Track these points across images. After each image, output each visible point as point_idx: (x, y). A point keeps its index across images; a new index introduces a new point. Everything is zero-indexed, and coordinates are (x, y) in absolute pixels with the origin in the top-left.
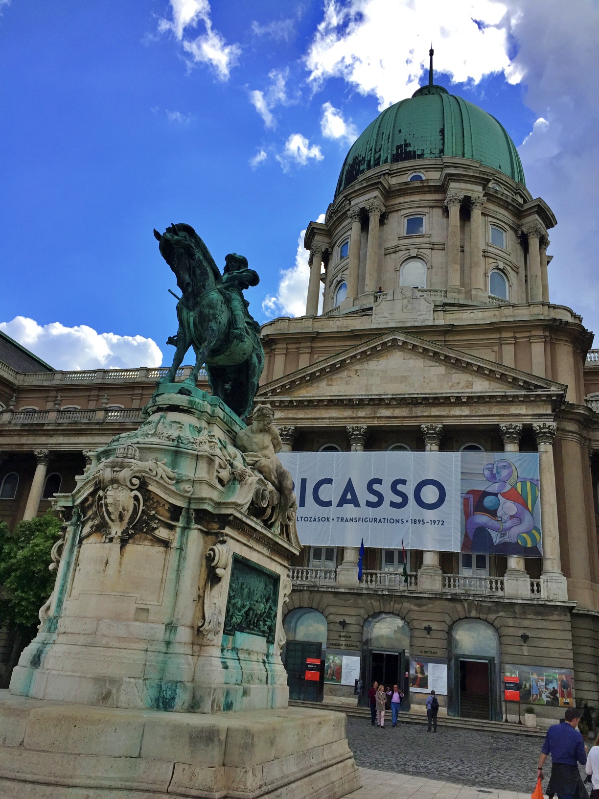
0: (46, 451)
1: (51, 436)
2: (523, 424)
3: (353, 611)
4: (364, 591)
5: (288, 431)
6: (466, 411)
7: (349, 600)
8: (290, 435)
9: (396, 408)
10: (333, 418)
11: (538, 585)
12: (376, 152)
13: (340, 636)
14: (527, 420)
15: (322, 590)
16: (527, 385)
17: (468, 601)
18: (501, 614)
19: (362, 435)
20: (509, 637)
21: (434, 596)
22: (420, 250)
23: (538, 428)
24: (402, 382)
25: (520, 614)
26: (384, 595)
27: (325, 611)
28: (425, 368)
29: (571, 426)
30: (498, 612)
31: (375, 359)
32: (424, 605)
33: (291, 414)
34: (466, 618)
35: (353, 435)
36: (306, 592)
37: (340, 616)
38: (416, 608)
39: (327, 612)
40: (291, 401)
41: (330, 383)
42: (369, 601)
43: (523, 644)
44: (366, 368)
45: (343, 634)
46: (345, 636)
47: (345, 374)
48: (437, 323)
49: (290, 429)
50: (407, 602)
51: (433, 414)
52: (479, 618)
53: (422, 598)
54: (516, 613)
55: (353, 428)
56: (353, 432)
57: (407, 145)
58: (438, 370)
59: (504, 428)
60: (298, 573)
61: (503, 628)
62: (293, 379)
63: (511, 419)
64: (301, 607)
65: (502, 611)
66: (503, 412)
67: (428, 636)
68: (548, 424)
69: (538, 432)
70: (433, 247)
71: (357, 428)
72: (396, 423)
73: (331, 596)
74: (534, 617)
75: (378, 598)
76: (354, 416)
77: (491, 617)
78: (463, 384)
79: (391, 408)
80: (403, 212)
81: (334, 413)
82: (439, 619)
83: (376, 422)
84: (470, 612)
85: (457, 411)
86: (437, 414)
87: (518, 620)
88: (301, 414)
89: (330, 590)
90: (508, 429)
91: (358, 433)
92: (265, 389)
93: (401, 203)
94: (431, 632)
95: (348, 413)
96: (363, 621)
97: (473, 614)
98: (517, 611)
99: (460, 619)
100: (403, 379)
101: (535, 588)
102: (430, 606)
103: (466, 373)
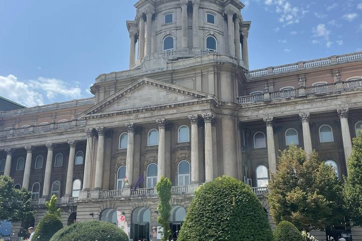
0: (10, 149)
1: (11, 141)
2: (198, 115)
3: (127, 208)
5: (101, 129)
6: (175, 111)
7: (126, 203)
8: (102, 131)
9: (146, 113)
10: (120, 121)
14: (200, 113)
15: (115, 200)
16: (198, 97)
18: (187, 202)
19: (131, 127)
23: (204, 116)
24: (149, 100)
29: (226, 112)
30: (185, 201)
31: (137, 91)
32: (156, 202)
33: (102, 121)
38: (152, 203)
40: (101, 115)
41: (118, 104)
42: (134, 203)
44: (133, 96)
47: (124, 100)
48: (168, 69)
50: (149, 201)
51: (161, 114)
52: (178, 205)
53: (155, 199)
55: (127, 125)
56: (128, 127)
58: (163, 93)
59: (190, 118)
62: (101, 105)
63: (193, 113)
64: (107, 209)
66: (189, 110)
67: (157, 215)
69: (204, 118)
70: (177, 28)
71: (130, 125)
72: (146, 120)
73: (119, 202)
76: (128, 119)
77: (183, 203)
78: (174, 98)
79: (144, 113)
80: (163, 12)
81: (120, 118)
83: (138, 121)
85: (171, 112)
86: (163, 114)
88: (107, 121)
89: (118, 199)
93: (162, 8)
95: (126, 118)
96: (131, 212)
97: (175, 203)
100: (149, 99)
103: (175, 93)
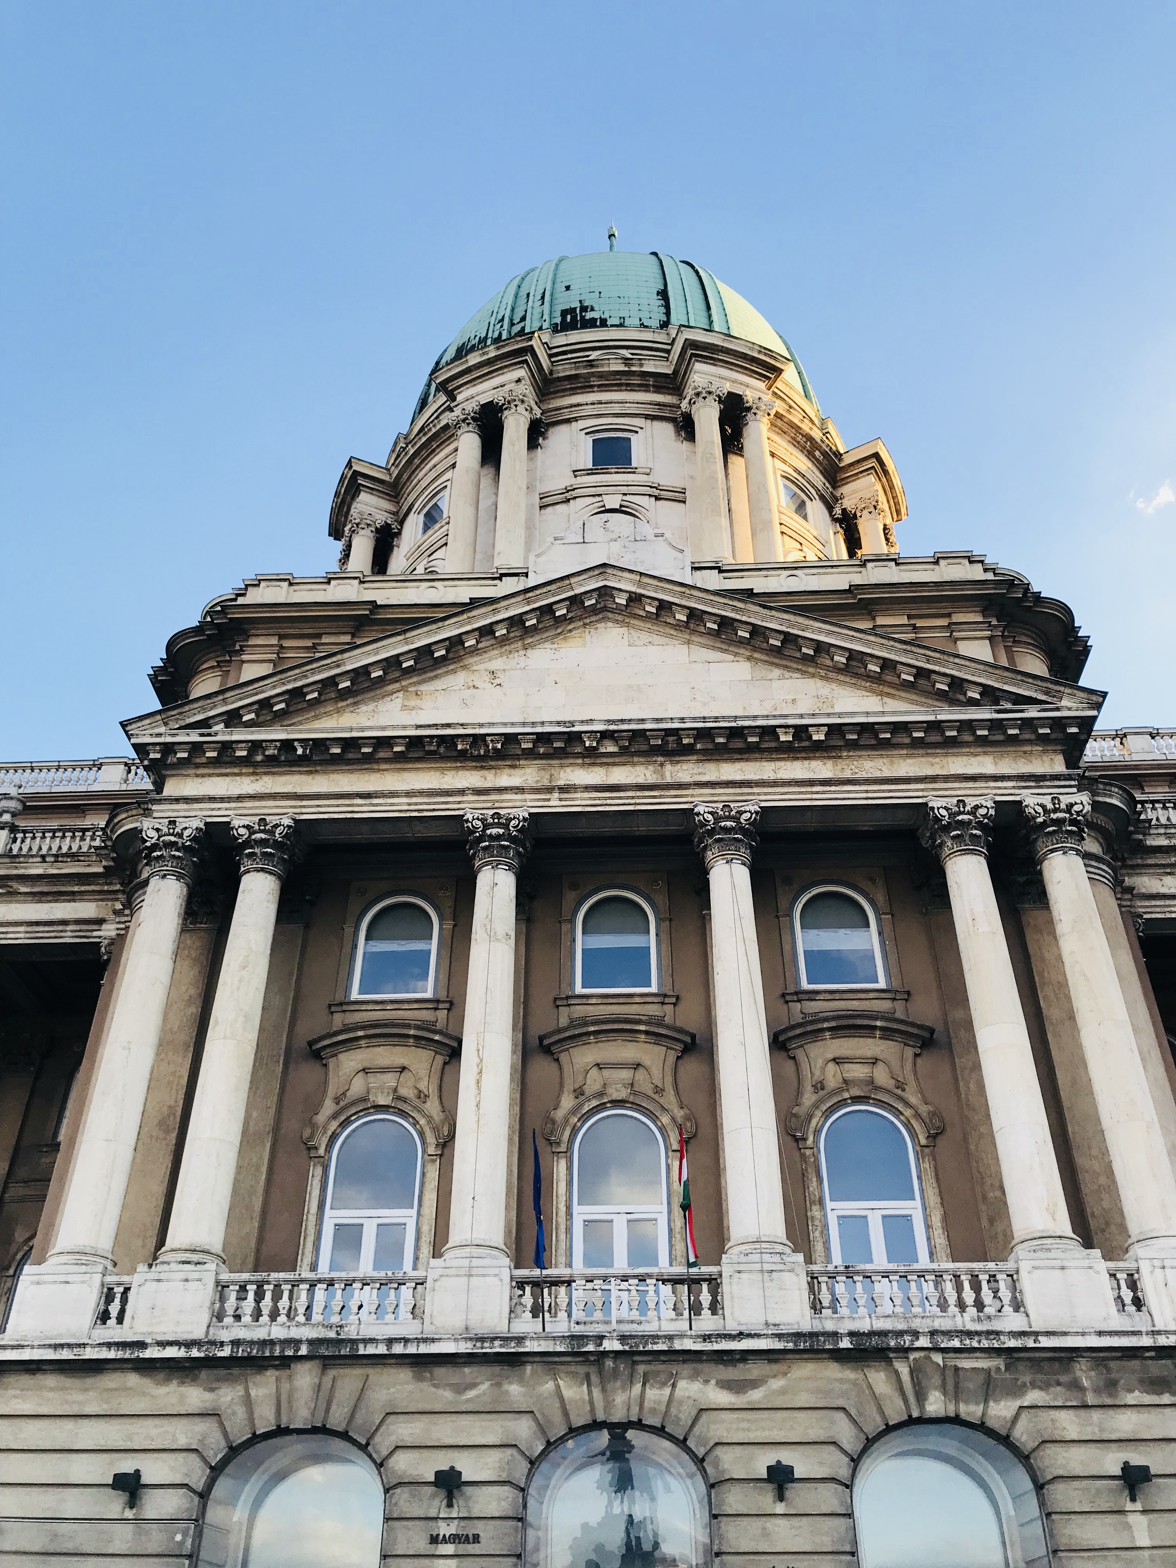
2: (996, 803)
3: (485, 1431)
4: (530, 1346)
5: (272, 832)
6: (821, 769)
7: (473, 1386)
8: (276, 845)
9: (614, 764)
10: (421, 793)
11: (1133, 1285)
12: (512, 324)
13: (434, 1540)
14: (1006, 792)
15: (371, 1350)
16: (990, 696)
17: (913, 1356)
18: (1033, 1397)
19: (510, 838)
20: (1076, 1484)
21: (790, 1346)
22: (628, 498)
23: (1040, 810)
24: (629, 698)
25: (1097, 1391)
26: (605, 1354)
27: (377, 1439)
28: (694, 665)
31: (547, 645)
32: (754, 1384)
34: (911, 1422)
35: (481, 839)
36: (307, 1366)
37: (440, 1454)
38: (723, 1398)
39: (382, 1444)
40: (287, 745)
41: (412, 703)
42: (550, 1385)
43: (1129, 1506)
44: (522, 665)
45: (445, 1529)
46: (455, 1539)
47: (458, 679)
49: (276, 826)
50: (693, 1377)
51: (727, 778)
52: (956, 1420)
53: (746, 1355)
54: (1082, 1389)
55: (483, 821)
56: (484, 831)
57: (584, 309)
58: (729, 671)
59: (944, 812)
60: (277, 1295)
61: (1050, 1450)
62: (299, 684)
63: (959, 788)
64: (281, 1431)
65: (1034, 1385)
66: (931, 771)
67: (780, 1508)
68: (1065, 800)
69: (1040, 820)
70: (659, 494)
71: (502, 821)
73: (404, 1375)
74: (1148, 1399)
75: (582, 1370)
76: (488, 784)
77: (1000, 1412)
78: (805, 703)
79: (602, 765)
80: (582, 424)
81: (424, 778)
82: (814, 1434)
83: (558, 803)
84: (921, 1397)
85: (797, 769)
86: (738, 777)
87: (1096, 1416)
88: (317, 785)
89: (398, 1349)
90: (952, 815)
91: (501, 831)
92: (203, 709)
93: (578, 405)
94: (792, 1491)
95: (468, 777)
96: (525, 1466)
97: (935, 1405)
98: (1086, 1383)
99: (889, 1429)
100: (632, 693)
101: (1127, 1295)
102: (776, 1384)
103: (813, 676)
